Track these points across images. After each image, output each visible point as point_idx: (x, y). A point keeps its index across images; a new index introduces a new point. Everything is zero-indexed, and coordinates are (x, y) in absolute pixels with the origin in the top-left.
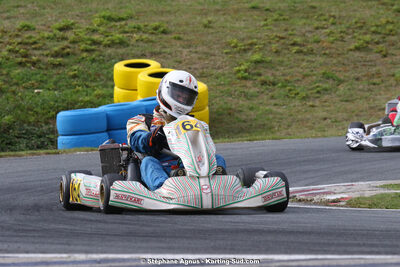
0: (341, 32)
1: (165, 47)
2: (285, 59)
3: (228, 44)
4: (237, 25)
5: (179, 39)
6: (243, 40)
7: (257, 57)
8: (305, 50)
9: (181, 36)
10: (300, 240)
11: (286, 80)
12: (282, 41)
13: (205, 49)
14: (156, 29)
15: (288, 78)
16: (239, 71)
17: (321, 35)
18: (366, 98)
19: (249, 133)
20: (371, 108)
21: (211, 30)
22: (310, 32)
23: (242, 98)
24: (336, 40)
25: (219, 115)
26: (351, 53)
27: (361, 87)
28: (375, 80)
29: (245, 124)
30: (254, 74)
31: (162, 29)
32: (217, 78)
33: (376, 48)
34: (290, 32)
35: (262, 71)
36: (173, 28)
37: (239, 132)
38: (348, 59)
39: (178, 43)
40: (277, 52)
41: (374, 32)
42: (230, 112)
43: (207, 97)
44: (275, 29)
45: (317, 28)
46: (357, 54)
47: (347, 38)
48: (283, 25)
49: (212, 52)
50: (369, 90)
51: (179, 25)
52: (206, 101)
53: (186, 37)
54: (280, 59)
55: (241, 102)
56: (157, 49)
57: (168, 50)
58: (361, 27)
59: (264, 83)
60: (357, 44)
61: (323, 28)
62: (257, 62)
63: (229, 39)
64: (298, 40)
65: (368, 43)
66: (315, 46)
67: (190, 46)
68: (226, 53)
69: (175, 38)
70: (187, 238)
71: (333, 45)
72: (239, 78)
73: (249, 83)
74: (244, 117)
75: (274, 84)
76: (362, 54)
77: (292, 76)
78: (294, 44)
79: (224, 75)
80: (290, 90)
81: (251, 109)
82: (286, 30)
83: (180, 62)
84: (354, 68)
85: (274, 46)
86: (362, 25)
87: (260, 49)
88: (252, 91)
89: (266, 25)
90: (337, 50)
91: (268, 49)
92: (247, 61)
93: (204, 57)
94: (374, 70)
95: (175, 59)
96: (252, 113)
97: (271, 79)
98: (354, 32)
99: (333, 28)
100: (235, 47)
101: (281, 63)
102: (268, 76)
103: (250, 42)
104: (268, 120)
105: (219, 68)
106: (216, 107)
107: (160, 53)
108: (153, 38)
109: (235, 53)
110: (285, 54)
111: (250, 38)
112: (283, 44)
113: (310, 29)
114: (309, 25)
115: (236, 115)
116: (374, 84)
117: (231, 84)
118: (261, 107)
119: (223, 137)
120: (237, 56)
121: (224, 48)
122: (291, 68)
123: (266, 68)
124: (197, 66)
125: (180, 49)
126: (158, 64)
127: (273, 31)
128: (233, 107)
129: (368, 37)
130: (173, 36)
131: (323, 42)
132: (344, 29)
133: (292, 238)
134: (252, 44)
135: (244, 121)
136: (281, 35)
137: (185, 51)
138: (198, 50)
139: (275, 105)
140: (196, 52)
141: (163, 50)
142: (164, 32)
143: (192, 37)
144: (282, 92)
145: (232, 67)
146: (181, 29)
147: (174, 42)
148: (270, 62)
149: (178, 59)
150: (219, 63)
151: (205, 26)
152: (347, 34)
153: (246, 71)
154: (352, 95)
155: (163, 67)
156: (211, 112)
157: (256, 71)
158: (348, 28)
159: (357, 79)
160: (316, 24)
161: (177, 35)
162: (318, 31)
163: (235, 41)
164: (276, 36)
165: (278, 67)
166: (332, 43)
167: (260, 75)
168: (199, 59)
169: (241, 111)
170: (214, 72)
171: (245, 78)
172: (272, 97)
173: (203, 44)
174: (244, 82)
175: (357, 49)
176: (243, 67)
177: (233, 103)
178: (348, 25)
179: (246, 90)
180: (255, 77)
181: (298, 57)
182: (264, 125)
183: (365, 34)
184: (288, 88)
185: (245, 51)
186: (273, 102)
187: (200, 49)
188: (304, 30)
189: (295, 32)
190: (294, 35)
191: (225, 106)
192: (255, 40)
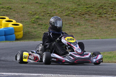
0: (62, 10)
1: (10, 13)
2: (45, 18)
3: (29, 13)
4: (32, 7)
5: (15, 11)
6: (33, 12)
7: (37, 17)
8: (51, 15)
9: (15, 10)
10: (48, 70)
11: (45, 24)
12: (45, 12)
13: (22, 14)
14: (8, 8)
15: (46, 23)
16: (32, 21)
17: (56, 11)
18: (68, 29)
19: (34, 39)
20: (70, 33)
21: (24, 9)
22: (53, 10)
23: (33, 29)
24: (60, 12)
25: (26, 33)
26: (64, 16)
27: (67, 26)
28: (71, 25)
29: (33, 36)
30: (36, 22)
31: (10, 8)
32: (25, 22)
33: (72, 15)
34: (47, 10)
35: (38, 21)
36: (13, 8)
37: (31, 38)
38: (63, 18)
39: (14, 12)
40: (43, 16)
41: (71, 11)
42: (29, 33)
43: (22, 28)
44: (43, 9)
45: (55, 9)
46: (66, 17)
47: (64, 12)
48: (45, 8)
49: (24, 15)
50: (69, 27)
51: (15, 7)
52: (22, 29)
53: (17, 11)
54: (44, 17)
55: (32, 30)
56: (8, 14)
57: (11, 14)
58: (67, 9)
59: (39, 24)
60: (66, 14)
61: (56, 9)
62: (37, 18)
63: (29, 11)
64: (49, 12)
65: (69, 14)
66: (54, 14)
67: (18, 13)
68: (28, 15)
69: (13, 11)
70: (16, 69)
71: (59, 14)
72: (32, 23)
73: (35, 24)
74: (33, 34)
75: (42, 25)
76: (68, 17)
77: (47, 23)
78: (48, 14)
79: (27, 22)
80: (47, 27)
81: (35, 32)
82: (46, 9)
83: (15, 18)
84: (65, 21)
85: (42, 14)
86: (68, 9)
87: (38, 15)
88: (35, 26)
89: (40, 8)
90: (60, 15)
91: (41, 14)
92: (34, 18)
93: (22, 16)
94: (71, 22)
95: (13, 17)
96: (35, 33)
97: (41, 23)
98: (65, 10)
99: (59, 9)
100: (31, 14)
101: (44, 19)
102: (40, 22)
103: (35, 12)
104: (40, 35)
105: (26, 20)
106: (25, 31)
107: (9, 15)
108: (7, 10)
109: (31, 16)
110: (45, 16)
111: (35, 11)
112: (45, 13)
113: (53, 9)
114: (53, 8)
115: (31, 33)
116: (71, 26)
117: (29, 24)
118: (38, 31)
119: (27, 39)
120: (32, 16)
121: (28, 14)
122: (47, 20)
123: (40, 20)
124: (19, 19)
125: (15, 14)
126: (8, 18)
127: (42, 10)
128: (30, 31)
129: (69, 12)
130: (13, 10)
131: (56, 13)
132: (63, 10)
133: (46, 69)
134: (36, 13)
135: (33, 35)
136: (44, 11)
137: (16, 15)
138: (20, 14)
139: (42, 31)
140: (20, 15)
141: (10, 14)
142: (10, 9)
143: (18, 10)
144: (44, 27)
145: (30, 19)
146: (15, 8)
147: (13, 12)
148: (41, 18)
149: (14, 17)
150: (26, 18)
151: (22, 7)
152: (64, 11)
153: (34, 21)
154: (64, 29)
155: (10, 19)
156: (23, 32)
157: (37, 21)
158: (64, 9)
159: (66, 24)
160: (54, 8)
161: (14, 10)
162: (55, 10)
163: (31, 12)
164: (43, 11)
165: (43, 20)
166: (59, 13)
167: (38, 22)
168: (21, 17)
169: (32, 32)
170: (25, 21)
171: (33, 23)
172: (41, 29)
173: (22, 13)
174: (33, 24)
175: (66, 15)
176: (33, 20)
177: (30, 30)
178: (64, 8)
179: (34, 26)
180: (37, 23)
181: (49, 17)
182: (39, 37)
183: (69, 11)
184: (46, 26)
185: (34, 15)
186: (42, 30)
187: (21, 14)
188: (51, 10)
189: (48, 10)
190: (48, 11)
191: (27, 31)
192: (37, 12)
